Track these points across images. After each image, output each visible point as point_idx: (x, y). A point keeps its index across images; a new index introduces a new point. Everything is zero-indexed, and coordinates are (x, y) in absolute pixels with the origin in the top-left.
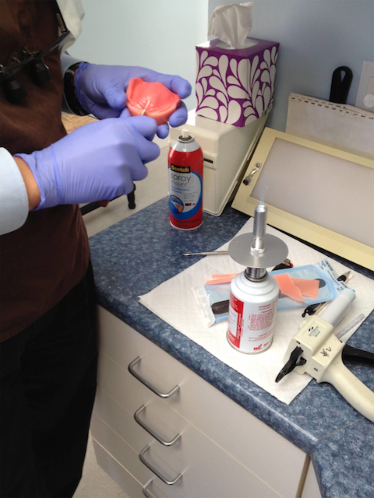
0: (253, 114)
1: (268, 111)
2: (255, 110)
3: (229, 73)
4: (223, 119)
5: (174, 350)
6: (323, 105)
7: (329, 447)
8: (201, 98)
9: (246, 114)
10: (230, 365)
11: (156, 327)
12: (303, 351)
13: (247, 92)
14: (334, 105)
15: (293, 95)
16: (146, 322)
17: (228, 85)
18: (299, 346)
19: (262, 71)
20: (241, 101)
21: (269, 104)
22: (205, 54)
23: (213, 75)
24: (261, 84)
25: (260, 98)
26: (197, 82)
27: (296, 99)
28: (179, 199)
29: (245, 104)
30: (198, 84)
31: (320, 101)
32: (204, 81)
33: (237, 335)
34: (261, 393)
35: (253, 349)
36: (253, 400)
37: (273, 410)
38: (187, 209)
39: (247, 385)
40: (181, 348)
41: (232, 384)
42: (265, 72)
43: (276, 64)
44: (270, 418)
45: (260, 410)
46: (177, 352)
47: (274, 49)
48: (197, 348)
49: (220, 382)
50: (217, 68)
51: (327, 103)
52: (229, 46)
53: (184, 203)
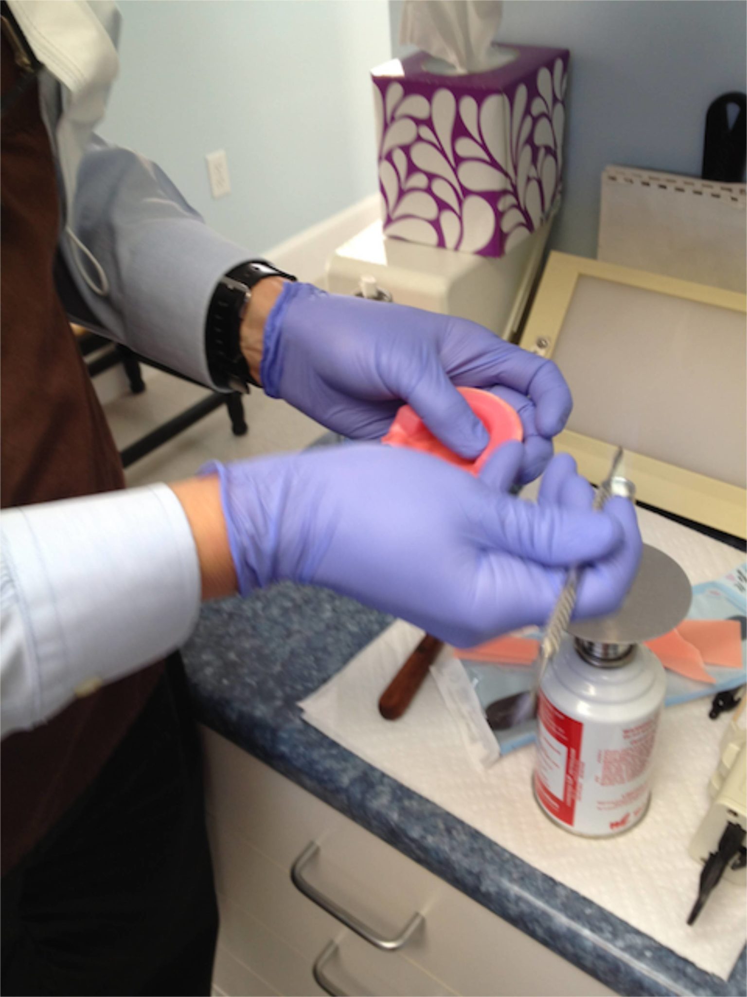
0: (521, 224)
1: (552, 214)
2: (525, 214)
3: (459, 130)
4: (450, 240)
6: (689, 189)
8: (392, 195)
9: (506, 226)
12: (745, 832)
13: (506, 174)
14: (717, 187)
15: (611, 170)
17: (459, 160)
18: (734, 820)
19: (535, 120)
20: (491, 197)
21: (554, 196)
22: (396, 91)
23: (419, 139)
24: (535, 150)
25: (534, 185)
26: (380, 159)
27: (620, 180)
29: (505, 203)
30: (386, 164)
31: (680, 181)
32: (400, 158)
33: (566, 796)
34: (648, 948)
36: (629, 971)
39: (610, 928)
40: (423, 837)
42: (543, 123)
43: (564, 100)
46: (415, 845)
47: (559, 65)
48: (466, 834)
49: (536, 922)
50: (428, 122)
51: (699, 184)
52: (453, 67)
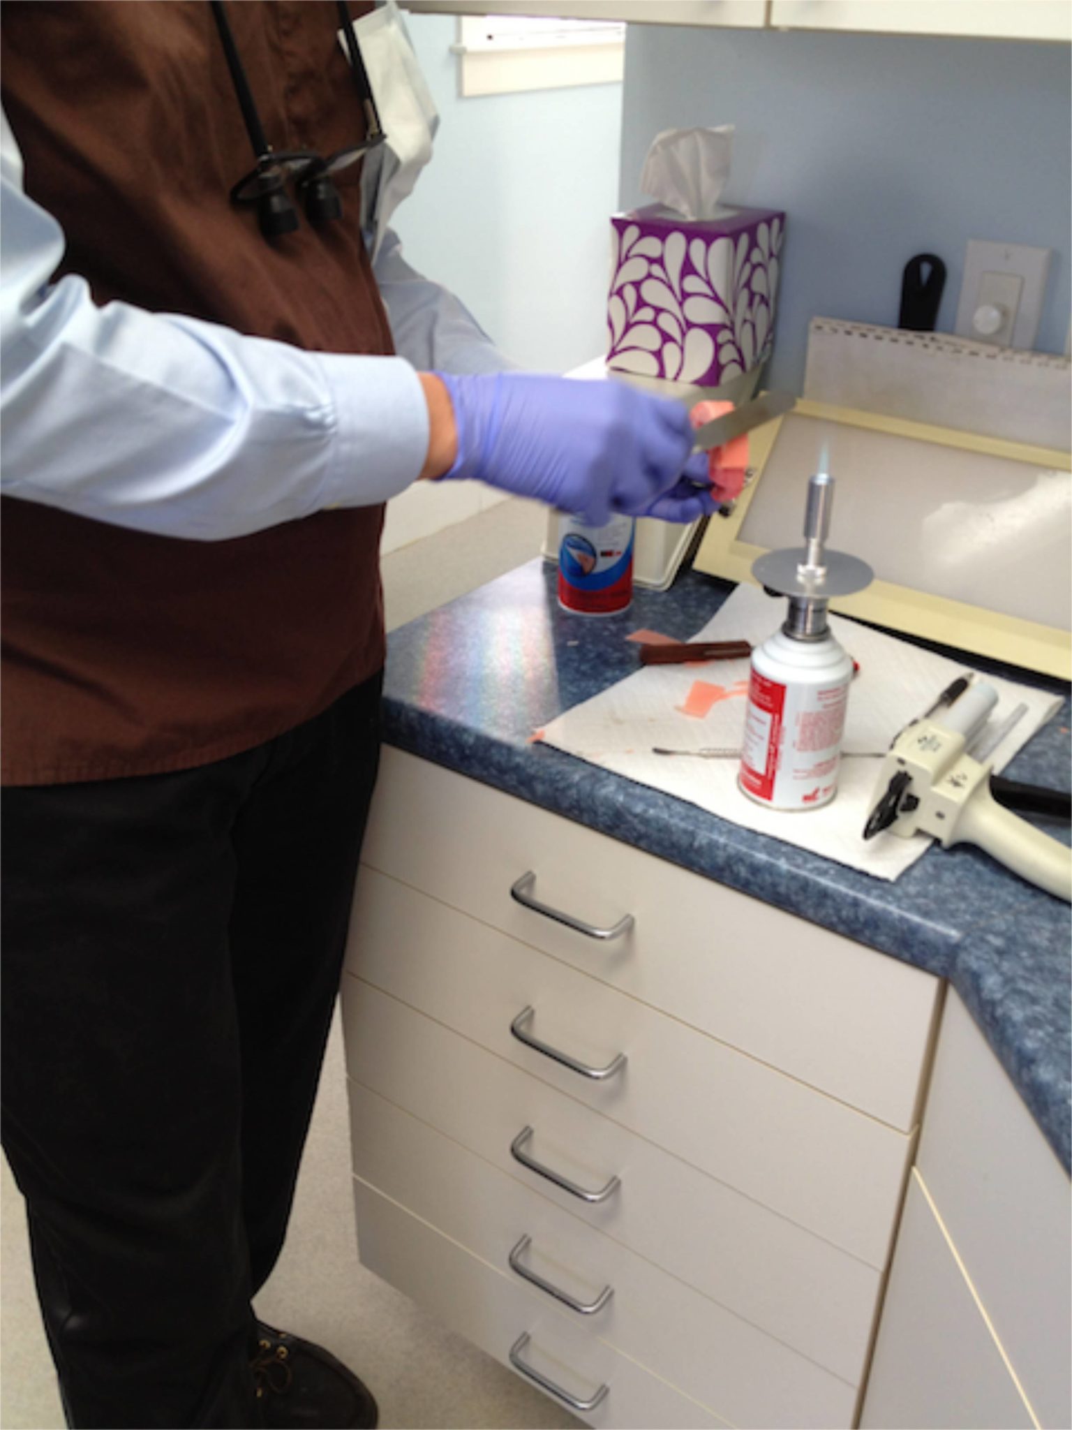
0: (734, 361)
1: (764, 359)
2: (739, 351)
3: (688, 268)
4: (670, 371)
5: (630, 818)
6: (887, 338)
7: (988, 942)
8: (619, 328)
9: (724, 359)
10: (760, 828)
11: (583, 778)
12: (910, 779)
13: (727, 311)
14: (911, 335)
15: (818, 321)
16: (559, 773)
17: (685, 295)
18: (902, 768)
19: (754, 267)
20: (712, 330)
21: (765, 344)
22: (632, 232)
23: (649, 276)
24: (752, 295)
25: (748, 327)
26: (611, 295)
27: (826, 328)
28: (584, 540)
29: (724, 336)
30: (616, 299)
31: (879, 331)
32: (630, 293)
33: (767, 770)
34: (832, 867)
35: (800, 798)
36: (817, 884)
37: (861, 896)
38: (603, 565)
39: (802, 858)
40: (645, 811)
41: (767, 862)
42: (759, 271)
43: (778, 255)
44: (856, 913)
45: (834, 900)
46: (636, 821)
47: (776, 223)
48: (682, 805)
49: (740, 864)
50: (660, 261)
51: (895, 333)
52: (684, 216)
53: (599, 550)
